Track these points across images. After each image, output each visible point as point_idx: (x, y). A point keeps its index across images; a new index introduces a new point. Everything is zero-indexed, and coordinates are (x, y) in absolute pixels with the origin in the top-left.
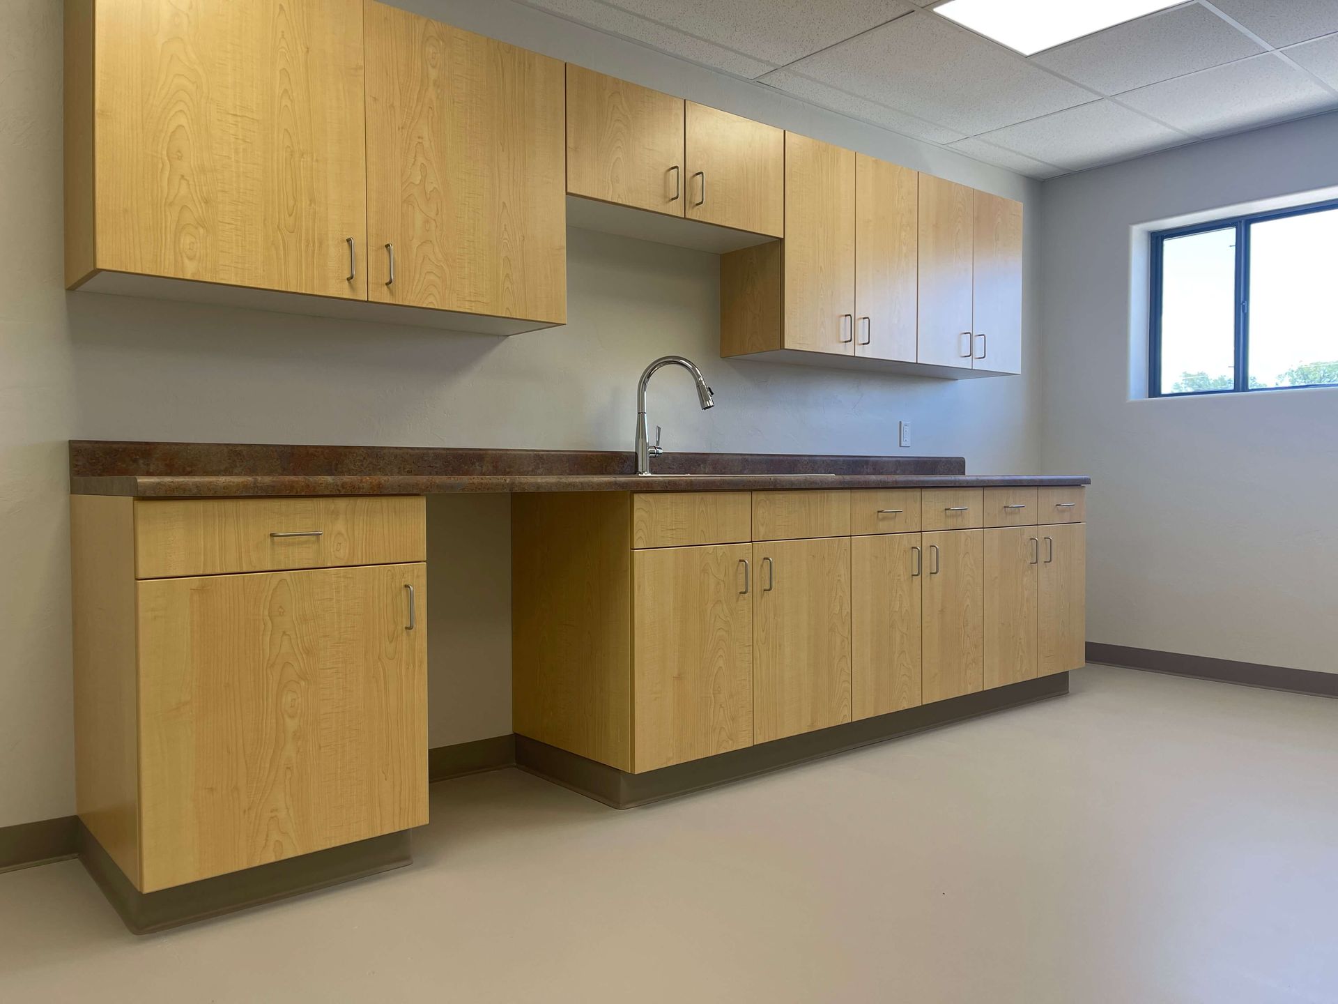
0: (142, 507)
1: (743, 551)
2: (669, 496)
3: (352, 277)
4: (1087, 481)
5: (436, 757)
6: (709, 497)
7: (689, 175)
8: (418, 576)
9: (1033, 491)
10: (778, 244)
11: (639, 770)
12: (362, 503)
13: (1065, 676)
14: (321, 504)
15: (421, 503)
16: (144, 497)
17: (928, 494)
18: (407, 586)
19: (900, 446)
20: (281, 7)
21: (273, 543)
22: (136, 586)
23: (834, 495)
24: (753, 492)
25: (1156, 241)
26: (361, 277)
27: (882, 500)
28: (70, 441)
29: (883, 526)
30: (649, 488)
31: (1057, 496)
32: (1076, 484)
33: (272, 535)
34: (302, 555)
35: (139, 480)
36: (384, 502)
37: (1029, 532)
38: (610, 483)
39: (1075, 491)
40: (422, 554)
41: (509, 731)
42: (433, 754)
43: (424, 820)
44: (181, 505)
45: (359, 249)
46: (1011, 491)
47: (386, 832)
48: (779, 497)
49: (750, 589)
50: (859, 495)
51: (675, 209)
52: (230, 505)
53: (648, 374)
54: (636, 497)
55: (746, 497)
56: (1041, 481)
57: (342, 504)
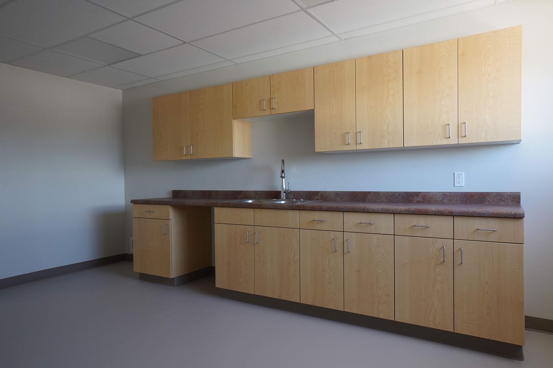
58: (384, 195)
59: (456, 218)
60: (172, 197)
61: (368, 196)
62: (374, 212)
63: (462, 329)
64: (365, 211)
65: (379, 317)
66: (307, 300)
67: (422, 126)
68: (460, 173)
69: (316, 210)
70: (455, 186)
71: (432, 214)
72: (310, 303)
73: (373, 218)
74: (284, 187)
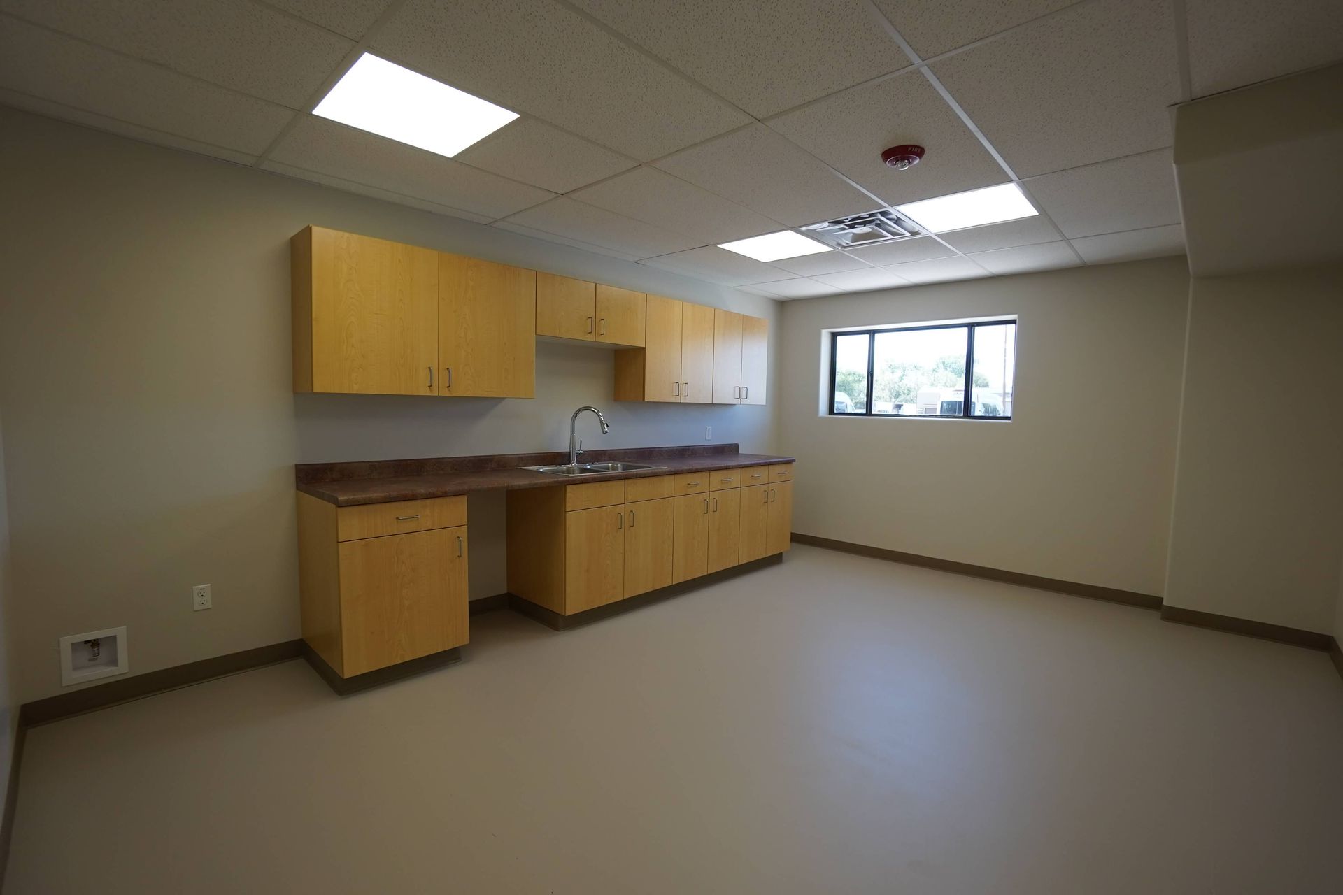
0: (339, 509)
1: (620, 509)
2: (583, 485)
3: (431, 386)
4: (794, 461)
5: (472, 605)
6: (603, 484)
7: (597, 320)
8: (463, 532)
9: (766, 467)
10: (643, 350)
11: (568, 614)
12: (438, 500)
13: (781, 554)
14: (419, 502)
15: (465, 499)
16: (340, 505)
17: (713, 474)
18: (458, 537)
20: (399, 260)
21: (397, 522)
22: (338, 545)
23: (666, 478)
24: (626, 480)
25: (834, 336)
26: (435, 384)
27: (690, 478)
28: (296, 465)
29: (691, 491)
30: (574, 482)
31: (778, 469)
32: (790, 462)
33: (397, 518)
34: (411, 526)
35: (339, 498)
36: (448, 499)
37: (764, 487)
38: (555, 481)
39: (788, 465)
40: (465, 522)
41: (505, 591)
42: (469, 602)
43: (467, 641)
44: (356, 508)
45: (434, 370)
46: (755, 468)
47: (450, 648)
48: (639, 481)
49: (623, 526)
50: (678, 477)
51: (590, 338)
52: (378, 506)
53: (576, 416)
54: (567, 486)
55: (622, 482)
56: (770, 462)
57: (428, 501)
65: (730, 567)
71: (761, 465)
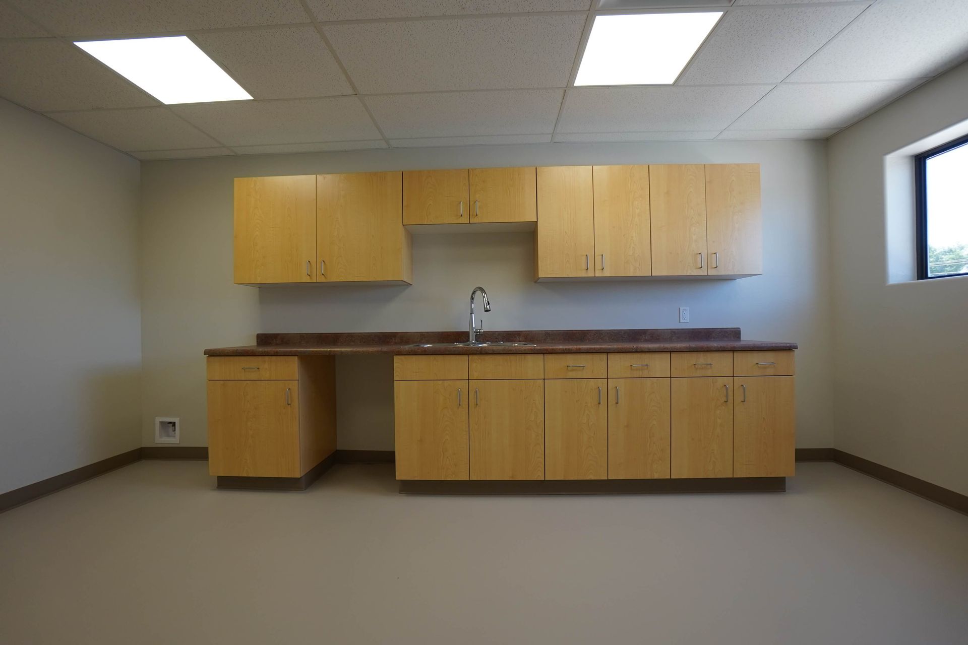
0: (209, 357)
1: (462, 384)
2: (414, 357)
3: (310, 275)
4: (795, 348)
6: (439, 357)
7: (472, 203)
8: (294, 386)
9: (728, 354)
10: (534, 227)
11: (398, 478)
12: (274, 358)
14: (260, 358)
15: (295, 359)
19: (680, 322)
20: (288, 187)
24: (469, 355)
25: (920, 161)
26: (314, 273)
27: (571, 359)
28: (258, 334)
30: (401, 353)
31: (755, 357)
32: (785, 349)
33: (243, 369)
34: (255, 376)
36: (281, 358)
37: (724, 381)
40: (296, 377)
43: (297, 476)
44: (217, 358)
45: (313, 263)
47: (284, 476)
49: (465, 403)
50: (551, 357)
51: (464, 220)
52: (231, 358)
53: (474, 297)
54: (395, 357)
57: (266, 358)
58: (608, 333)
59: (735, 354)
60: (256, 344)
61: (588, 336)
62: (650, 351)
63: (740, 474)
64: (638, 350)
65: (653, 478)
66: (556, 474)
67: (671, 253)
68: (685, 308)
69: (572, 352)
70: (681, 322)
71: (714, 350)
72: (559, 477)
73: (646, 359)
74: (474, 326)
